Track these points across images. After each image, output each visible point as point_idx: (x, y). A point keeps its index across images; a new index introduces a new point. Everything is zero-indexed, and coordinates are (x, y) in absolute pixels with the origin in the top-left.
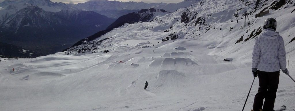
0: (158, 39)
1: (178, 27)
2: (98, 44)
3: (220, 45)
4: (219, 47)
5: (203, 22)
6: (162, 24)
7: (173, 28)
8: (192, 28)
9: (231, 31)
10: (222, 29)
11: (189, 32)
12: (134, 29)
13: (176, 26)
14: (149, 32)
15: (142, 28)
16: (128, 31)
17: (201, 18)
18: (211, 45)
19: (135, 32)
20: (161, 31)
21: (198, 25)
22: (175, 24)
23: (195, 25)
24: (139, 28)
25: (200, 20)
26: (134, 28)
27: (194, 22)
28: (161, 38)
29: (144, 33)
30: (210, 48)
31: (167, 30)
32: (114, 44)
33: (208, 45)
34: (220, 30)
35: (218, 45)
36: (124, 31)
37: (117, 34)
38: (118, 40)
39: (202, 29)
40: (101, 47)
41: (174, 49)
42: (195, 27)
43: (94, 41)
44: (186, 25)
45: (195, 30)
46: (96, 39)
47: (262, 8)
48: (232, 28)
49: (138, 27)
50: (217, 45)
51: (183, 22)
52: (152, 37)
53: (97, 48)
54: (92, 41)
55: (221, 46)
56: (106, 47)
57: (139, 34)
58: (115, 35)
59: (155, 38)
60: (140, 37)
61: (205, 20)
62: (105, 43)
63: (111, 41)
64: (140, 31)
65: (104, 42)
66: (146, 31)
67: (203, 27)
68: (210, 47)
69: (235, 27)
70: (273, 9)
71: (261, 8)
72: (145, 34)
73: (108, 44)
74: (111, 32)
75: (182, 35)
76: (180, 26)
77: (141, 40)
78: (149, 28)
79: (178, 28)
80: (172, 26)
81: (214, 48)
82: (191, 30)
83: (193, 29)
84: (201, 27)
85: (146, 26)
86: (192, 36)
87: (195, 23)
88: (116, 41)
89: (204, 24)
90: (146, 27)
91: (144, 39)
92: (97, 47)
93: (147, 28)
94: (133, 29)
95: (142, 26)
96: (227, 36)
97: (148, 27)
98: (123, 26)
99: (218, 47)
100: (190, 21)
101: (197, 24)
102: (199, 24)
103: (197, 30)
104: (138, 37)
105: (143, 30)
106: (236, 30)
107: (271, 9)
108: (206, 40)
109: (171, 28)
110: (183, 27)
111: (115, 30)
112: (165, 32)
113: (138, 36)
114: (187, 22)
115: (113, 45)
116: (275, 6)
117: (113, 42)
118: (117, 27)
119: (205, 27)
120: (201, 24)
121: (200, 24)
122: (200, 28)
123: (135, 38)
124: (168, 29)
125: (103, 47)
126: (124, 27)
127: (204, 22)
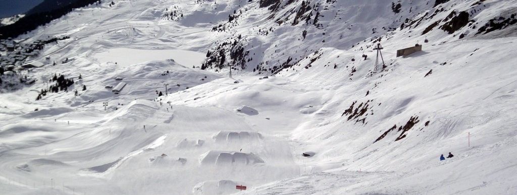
0: (195, 49)
1: (252, 19)
2: (32, 53)
3: (325, 107)
4: (320, 114)
5: (313, 18)
6: (207, 5)
7: (238, 21)
8: (285, 32)
9: (352, 77)
10: (338, 66)
11: (277, 42)
12: (131, 14)
13: (245, 16)
14: (172, 28)
15: (153, 12)
16: (114, 21)
17: (311, 5)
18: (308, 106)
19: (133, 23)
20: (204, 26)
21: (302, 23)
22: (243, 9)
23: (295, 23)
24: (143, 13)
25: (309, 8)
26: (129, 12)
27: (292, 11)
28: (204, 47)
29: (158, 29)
30: (305, 113)
31: (220, 26)
32: (76, 57)
33: (301, 106)
34: (335, 68)
35: (322, 107)
36: (103, 18)
37: (84, 26)
38: (88, 45)
39: (311, 37)
40: (42, 64)
41: (235, 110)
42: (294, 28)
43: (17, 41)
44: (272, 17)
45: (291, 37)
46: (24, 36)
47: (434, 17)
48: (354, 71)
49: (142, 11)
50: (319, 106)
51: (266, 6)
52: (180, 41)
53: (30, 66)
54: (10, 40)
55: (325, 111)
56: (54, 64)
57: (145, 31)
58: (75, 27)
59: (189, 47)
60: (147, 42)
61: (318, 14)
62: (52, 53)
63: (69, 49)
64: (146, 22)
65: (50, 49)
66: (164, 22)
67: (312, 31)
68: (305, 109)
69: (360, 69)
70: (446, 31)
71: (432, 17)
72: (161, 33)
73: (59, 55)
74: (65, 19)
75: (259, 48)
76: (256, 17)
77: (151, 49)
78: (172, 14)
79: (251, 24)
80: (235, 12)
81: (311, 112)
82: (282, 38)
83: (287, 36)
84: (308, 30)
85: (164, 7)
86: (283, 54)
87: (295, 15)
88: (83, 49)
89: (317, 23)
90: (165, 12)
91: (158, 49)
92: (28, 61)
93: (167, 15)
94: (129, 15)
95: (151, 8)
96: (342, 88)
97: (169, 11)
98: (100, 3)
99: (318, 112)
100: (283, 8)
101: (299, 19)
102: (304, 22)
103: (299, 37)
104: (142, 41)
105: (156, 20)
106: (360, 77)
107: (442, 29)
108: (302, 91)
109: (231, 19)
110: (263, 22)
111: (78, 13)
112: (215, 29)
113: (142, 39)
114: (274, 9)
115: (74, 59)
116: (450, 24)
117: (73, 52)
118: (83, 6)
119: (319, 31)
120: (309, 21)
121: (307, 20)
122: (304, 34)
123: (133, 42)
124: (223, 23)
125: (45, 63)
126: (102, 7)
127: (316, 18)
